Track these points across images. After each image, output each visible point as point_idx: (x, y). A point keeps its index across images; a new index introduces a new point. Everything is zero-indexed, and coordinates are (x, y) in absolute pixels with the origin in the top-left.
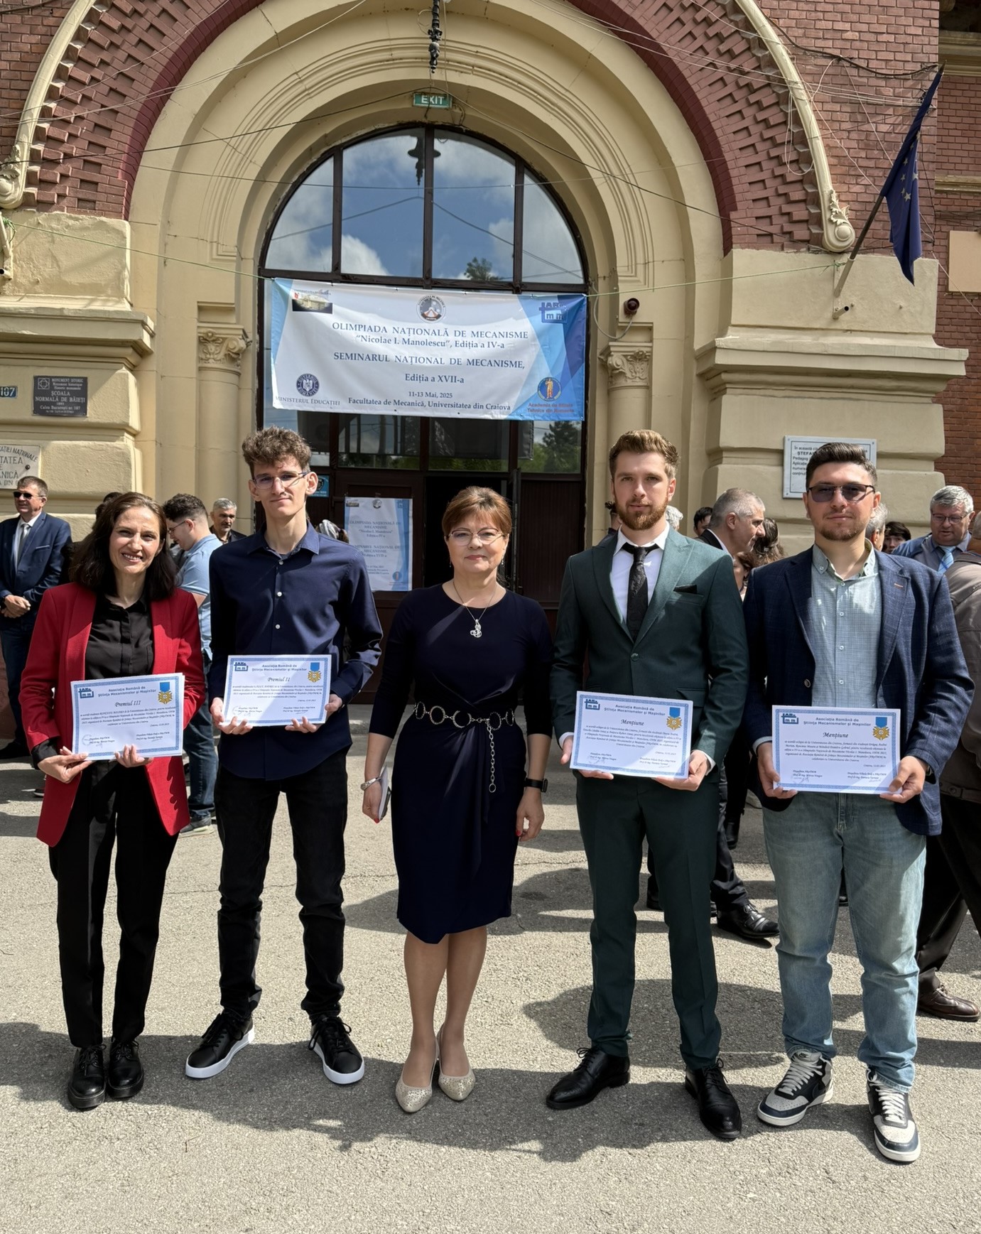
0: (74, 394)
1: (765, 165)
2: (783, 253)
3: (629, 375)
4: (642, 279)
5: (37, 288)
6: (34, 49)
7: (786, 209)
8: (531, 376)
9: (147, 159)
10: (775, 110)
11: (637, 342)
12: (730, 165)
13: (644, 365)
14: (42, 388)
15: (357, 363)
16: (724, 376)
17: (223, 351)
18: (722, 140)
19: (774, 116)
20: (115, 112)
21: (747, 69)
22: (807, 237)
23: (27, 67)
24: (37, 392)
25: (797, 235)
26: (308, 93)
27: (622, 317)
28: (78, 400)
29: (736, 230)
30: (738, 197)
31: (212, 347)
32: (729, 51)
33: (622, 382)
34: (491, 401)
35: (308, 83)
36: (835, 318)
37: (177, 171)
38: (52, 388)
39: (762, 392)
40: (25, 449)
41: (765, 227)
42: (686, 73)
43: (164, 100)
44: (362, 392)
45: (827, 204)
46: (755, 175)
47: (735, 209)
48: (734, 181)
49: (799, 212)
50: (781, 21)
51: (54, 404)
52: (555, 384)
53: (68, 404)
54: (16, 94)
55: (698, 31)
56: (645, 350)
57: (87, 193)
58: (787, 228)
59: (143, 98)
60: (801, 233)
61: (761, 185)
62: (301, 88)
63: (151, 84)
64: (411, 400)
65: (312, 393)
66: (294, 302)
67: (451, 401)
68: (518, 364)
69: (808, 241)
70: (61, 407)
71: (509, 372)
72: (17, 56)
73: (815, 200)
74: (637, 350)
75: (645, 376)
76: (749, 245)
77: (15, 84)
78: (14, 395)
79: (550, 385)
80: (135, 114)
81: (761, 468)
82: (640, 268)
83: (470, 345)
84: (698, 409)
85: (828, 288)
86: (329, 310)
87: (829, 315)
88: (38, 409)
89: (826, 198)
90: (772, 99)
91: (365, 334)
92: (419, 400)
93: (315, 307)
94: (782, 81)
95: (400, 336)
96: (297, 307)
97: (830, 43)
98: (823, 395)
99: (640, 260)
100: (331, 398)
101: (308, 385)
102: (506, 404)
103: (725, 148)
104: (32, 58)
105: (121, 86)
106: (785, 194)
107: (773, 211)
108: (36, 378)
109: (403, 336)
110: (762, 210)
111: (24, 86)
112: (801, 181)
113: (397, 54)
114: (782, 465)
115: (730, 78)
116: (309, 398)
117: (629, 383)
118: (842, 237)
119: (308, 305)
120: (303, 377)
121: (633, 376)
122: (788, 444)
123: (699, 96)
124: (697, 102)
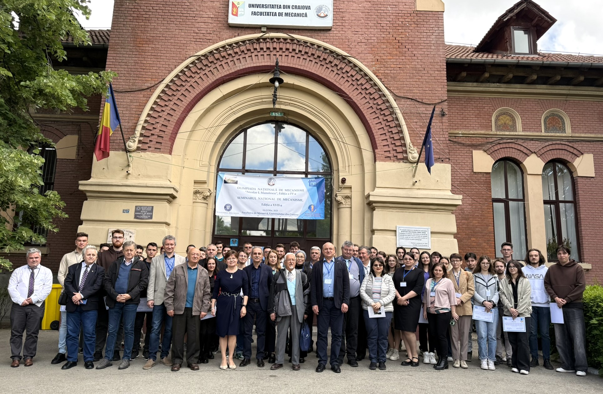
0: (148, 212)
1: (387, 134)
2: (394, 163)
3: (344, 203)
4: (347, 171)
5: (139, 177)
6: (144, 102)
7: (395, 148)
8: (305, 204)
9: (179, 136)
10: (390, 116)
11: (346, 192)
12: (375, 134)
13: (349, 200)
14: (138, 210)
15: (245, 200)
16: (374, 205)
17: (202, 196)
18: (372, 126)
19: (389, 118)
20: (169, 121)
21: (379, 104)
22: (402, 158)
23: (141, 107)
24: (136, 211)
25: (399, 157)
26: (234, 113)
27: (340, 184)
28: (150, 214)
29: (377, 156)
30: (378, 145)
31: (198, 195)
32: (374, 98)
33: (342, 206)
34: (292, 212)
35: (234, 110)
36: (414, 185)
37: (189, 139)
38: (141, 210)
39: (388, 210)
40: (130, 230)
41: (388, 154)
42: (359, 105)
43: (185, 117)
44: (247, 210)
45: (408, 147)
46: (384, 137)
47: (377, 149)
48: (376, 140)
49: (399, 149)
50: (391, 88)
51: (142, 215)
52: (314, 207)
53: (146, 215)
54: (137, 115)
55: (363, 92)
56: (349, 195)
57: (158, 146)
58: (395, 155)
59: (178, 116)
60: (400, 156)
61: (386, 141)
62: (232, 111)
63: (181, 112)
64: (263, 212)
65: (229, 210)
66: (225, 180)
67: (277, 212)
68: (301, 200)
69: (403, 159)
70: (144, 216)
71: (298, 203)
72: (138, 104)
73: (404, 145)
74: (346, 195)
75: (349, 204)
76: (382, 160)
77: (137, 113)
78: (128, 212)
79: (312, 207)
80: (175, 121)
81: (388, 236)
82: (347, 167)
83: (284, 194)
84: (367, 215)
85: (411, 175)
86: (236, 183)
87: (411, 184)
88: (136, 217)
89: (408, 145)
90: (389, 113)
91: (248, 190)
92: (266, 212)
93: (232, 182)
94: (392, 107)
95: (260, 191)
96: (225, 182)
97: (409, 94)
98: (410, 211)
99: (347, 165)
100: (236, 212)
101: (228, 208)
102: (297, 214)
103: (373, 129)
104: (143, 104)
105: (171, 112)
106: (395, 144)
107: (390, 149)
108: (136, 207)
109: (261, 191)
110: (386, 149)
111: (140, 113)
112: (400, 139)
113: (264, 100)
114: (396, 236)
115: (374, 106)
116: (228, 212)
117: (344, 206)
118: (414, 158)
119: (229, 181)
120: (227, 205)
121: (345, 203)
122: (397, 228)
123: (364, 113)
124: (363, 114)
